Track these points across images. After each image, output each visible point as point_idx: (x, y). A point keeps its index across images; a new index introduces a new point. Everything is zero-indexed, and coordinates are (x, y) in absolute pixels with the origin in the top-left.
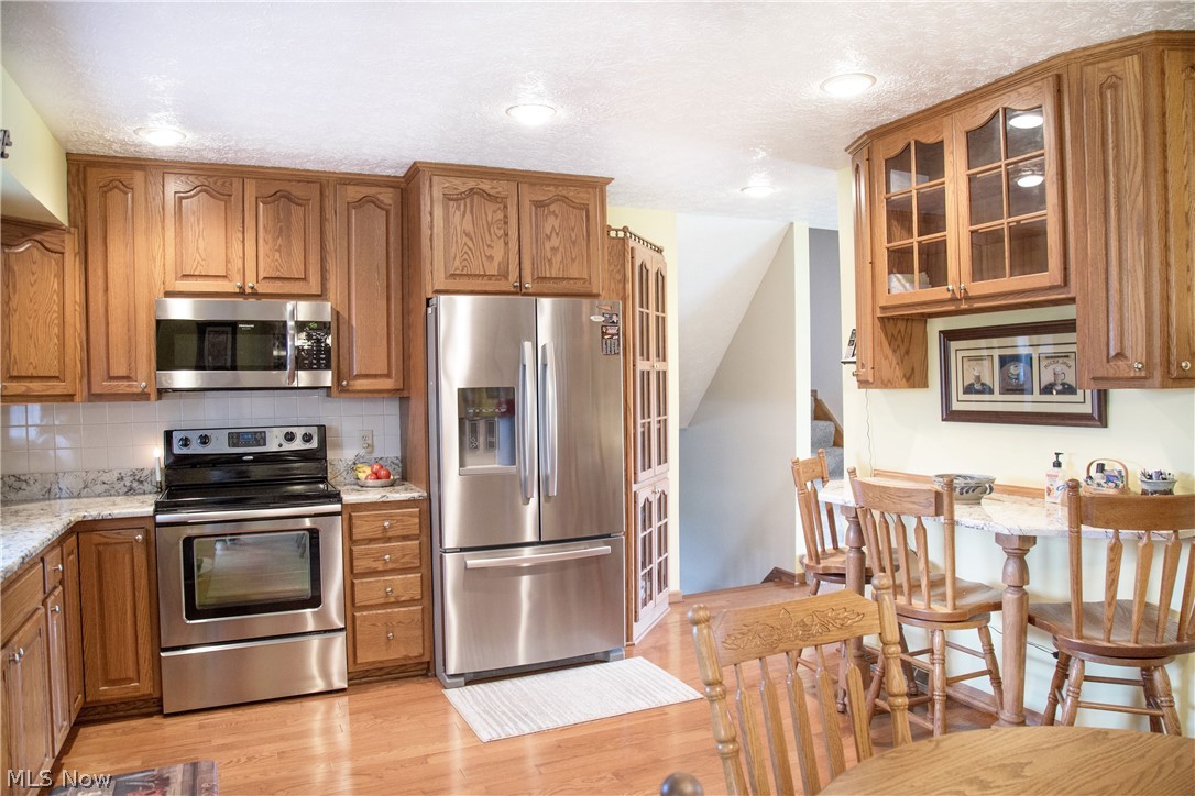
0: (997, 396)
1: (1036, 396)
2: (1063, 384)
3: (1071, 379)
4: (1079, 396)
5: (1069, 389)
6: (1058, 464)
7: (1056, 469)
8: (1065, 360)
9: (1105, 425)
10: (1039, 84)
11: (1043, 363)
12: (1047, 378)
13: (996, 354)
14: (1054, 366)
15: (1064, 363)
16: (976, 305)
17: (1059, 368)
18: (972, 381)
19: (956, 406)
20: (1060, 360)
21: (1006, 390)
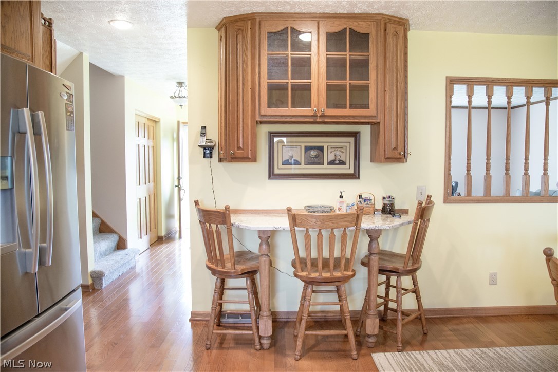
0: (303, 166)
1: (325, 165)
2: (339, 160)
3: (343, 158)
4: (347, 166)
5: (342, 163)
6: (341, 197)
7: (341, 199)
8: (341, 149)
9: (358, 178)
10: (369, 23)
11: (329, 151)
12: (331, 157)
13: (303, 145)
14: (335, 152)
15: (341, 151)
16: (326, 120)
17: (338, 153)
18: (288, 158)
19: (277, 171)
20: (338, 150)
21: (307, 163)
